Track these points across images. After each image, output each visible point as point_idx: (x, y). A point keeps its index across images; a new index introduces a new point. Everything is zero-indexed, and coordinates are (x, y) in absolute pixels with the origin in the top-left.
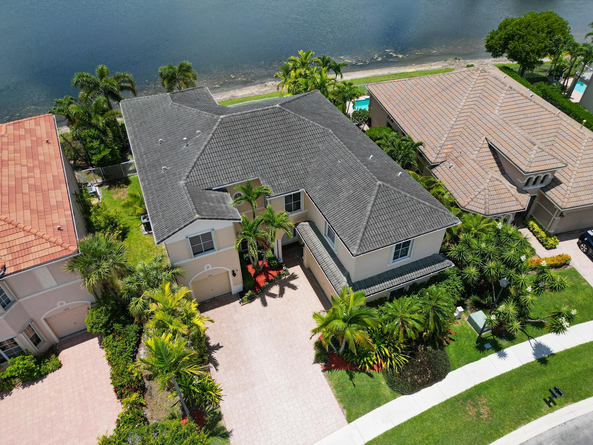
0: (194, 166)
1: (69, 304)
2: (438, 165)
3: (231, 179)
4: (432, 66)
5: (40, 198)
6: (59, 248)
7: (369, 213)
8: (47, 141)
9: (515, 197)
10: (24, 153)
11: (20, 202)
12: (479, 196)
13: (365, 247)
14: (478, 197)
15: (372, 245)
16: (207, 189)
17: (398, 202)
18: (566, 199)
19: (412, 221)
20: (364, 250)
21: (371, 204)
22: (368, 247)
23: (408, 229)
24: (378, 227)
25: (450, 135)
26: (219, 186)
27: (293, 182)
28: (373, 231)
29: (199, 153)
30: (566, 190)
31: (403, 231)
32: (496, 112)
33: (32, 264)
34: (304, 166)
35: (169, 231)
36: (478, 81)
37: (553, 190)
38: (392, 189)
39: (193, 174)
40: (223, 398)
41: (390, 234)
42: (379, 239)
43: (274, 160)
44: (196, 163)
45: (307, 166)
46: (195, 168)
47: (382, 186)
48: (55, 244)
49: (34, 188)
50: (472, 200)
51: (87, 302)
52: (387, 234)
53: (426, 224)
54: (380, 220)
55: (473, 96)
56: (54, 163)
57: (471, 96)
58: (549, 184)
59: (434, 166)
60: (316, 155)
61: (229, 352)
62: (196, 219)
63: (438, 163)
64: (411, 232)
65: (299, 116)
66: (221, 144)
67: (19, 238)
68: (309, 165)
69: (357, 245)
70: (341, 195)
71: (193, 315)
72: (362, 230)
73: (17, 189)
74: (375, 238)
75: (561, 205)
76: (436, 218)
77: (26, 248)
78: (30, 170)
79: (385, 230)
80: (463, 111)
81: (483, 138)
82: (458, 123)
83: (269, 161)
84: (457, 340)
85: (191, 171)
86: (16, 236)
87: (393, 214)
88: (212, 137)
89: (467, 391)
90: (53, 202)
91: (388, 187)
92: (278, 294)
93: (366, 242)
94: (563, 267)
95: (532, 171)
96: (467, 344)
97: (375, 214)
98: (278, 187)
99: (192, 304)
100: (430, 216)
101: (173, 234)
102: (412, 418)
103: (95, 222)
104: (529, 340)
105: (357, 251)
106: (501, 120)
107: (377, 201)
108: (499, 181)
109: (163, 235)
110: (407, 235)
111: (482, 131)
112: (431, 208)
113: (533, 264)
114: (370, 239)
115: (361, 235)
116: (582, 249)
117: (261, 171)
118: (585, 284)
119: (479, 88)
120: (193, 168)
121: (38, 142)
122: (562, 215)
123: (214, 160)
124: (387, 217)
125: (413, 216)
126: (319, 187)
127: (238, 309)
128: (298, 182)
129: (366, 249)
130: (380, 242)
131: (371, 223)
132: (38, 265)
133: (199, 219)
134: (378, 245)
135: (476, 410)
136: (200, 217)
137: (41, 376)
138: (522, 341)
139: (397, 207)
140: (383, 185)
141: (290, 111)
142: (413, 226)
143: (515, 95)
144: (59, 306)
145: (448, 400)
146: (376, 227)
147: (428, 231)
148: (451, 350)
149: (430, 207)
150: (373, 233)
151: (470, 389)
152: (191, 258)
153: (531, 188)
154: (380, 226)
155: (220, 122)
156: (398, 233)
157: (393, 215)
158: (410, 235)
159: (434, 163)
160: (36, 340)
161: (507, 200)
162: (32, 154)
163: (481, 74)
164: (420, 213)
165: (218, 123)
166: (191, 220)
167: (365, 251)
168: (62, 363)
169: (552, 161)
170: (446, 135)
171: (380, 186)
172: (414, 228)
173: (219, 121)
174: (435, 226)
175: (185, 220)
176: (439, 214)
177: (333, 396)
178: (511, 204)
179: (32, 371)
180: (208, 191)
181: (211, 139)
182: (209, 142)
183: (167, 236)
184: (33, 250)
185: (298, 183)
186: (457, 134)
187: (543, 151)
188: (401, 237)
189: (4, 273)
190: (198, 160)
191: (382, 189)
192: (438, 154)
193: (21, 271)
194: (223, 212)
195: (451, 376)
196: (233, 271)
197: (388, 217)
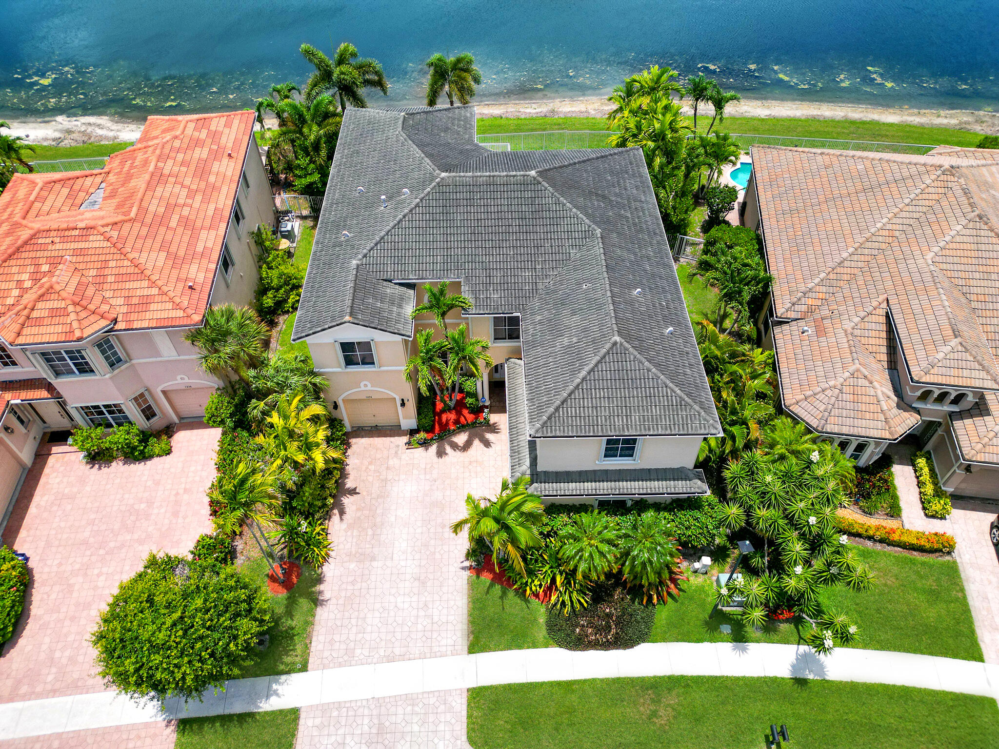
0: (379, 242)
1: (190, 381)
2: (788, 322)
3: (422, 273)
4: (939, 116)
5: (186, 239)
6: (180, 313)
7: (578, 380)
8: (229, 155)
9: (884, 415)
10: (192, 167)
11: (159, 238)
12: (821, 396)
13: (551, 429)
14: (817, 397)
15: (564, 429)
16: (386, 280)
17: (632, 376)
18: (980, 446)
19: (641, 411)
20: (547, 432)
21: (587, 368)
22: (556, 430)
23: (629, 421)
24: (584, 404)
25: (831, 276)
26: (402, 279)
27: (508, 300)
28: (573, 409)
29: (392, 224)
30: (989, 429)
31: (620, 421)
32: (930, 256)
33: (145, 324)
34: (536, 278)
35: (311, 328)
36: (931, 190)
37: (968, 422)
38: (632, 354)
39: (373, 254)
40: (330, 560)
41: (597, 421)
42: (576, 423)
43: (493, 259)
44: (382, 238)
45: (539, 280)
46: (379, 245)
47: (618, 345)
48: (177, 306)
49: (185, 222)
50: (806, 399)
51: (213, 385)
52: (593, 419)
53: (661, 421)
54: (592, 396)
55: (908, 215)
56: (224, 189)
57: (904, 214)
58: (969, 410)
59: (780, 323)
60: (559, 265)
61: (363, 505)
62: (345, 322)
63: (789, 319)
64: (632, 427)
65: (559, 196)
66: (428, 217)
67: (140, 288)
68: (543, 278)
69: (541, 422)
70: (560, 339)
71: (317, 445)
72: (558, 403)
73: (162, 220)
74: (572, 421)
75: (967, 452)
76: (682, 418)
77: (145, 302)
78: (191, 194)
79: (593, 413)
80: (874, 239)
81: (882, 297)
82: (855, 258)
83: (486, 259)
84: (682, 603)
85: (372, 249)
86: (136, 284)
87: (617, 393)
88: (418, 204)
89: (655, 677)
90: (200, 248)
91: (627, 349)
92: (462, 445)
93: (555, 422)
94: (937, 554)
95: (928, 381)
96: (694, 614)
97: (589, 385)
98: (483, 301)
99: (321, 431)
100: (673, 411)
101: (314, 333)
102: (555, 682)
103: (266, 278)
104: (798, 645)
105: (537, 431)
106: (929, 274)
107: (600, 366)
108: (869, 380)
109: (302, 331)
110: (623, 430)
111: (889, 284)
112: (682, 399)
113: (878, 533)
114: (563, 419)
115: (552, 409)
116: (993, 536)
117: (468, 272)
118: (960, 595)
119: (927, 203)
120: (376, 244)
121: (216, 155)
122: (968, 469)
123: (409, 239)
124: (604, 394)
125: (647, 403)
126: (539, 318)
127: (399, 452)
128: (515, 300)
129: (551, 432)
130: (577, 429)
131: (575, 396)
132: (152, 328)
133: (349, 322)
134: (572, 432)
135: (653, 708)
136: (351, 319)
137: (144, 457)
138: (787, 642)
139: (628, 384)
140: (621, 344)
141: (547, 185)
142: (639, 418)
143: (983, 233)
144: (180, 381)
145: (619, 679)
146: (580, 404)
147: (660, 433)
148: (663, 614)
149: (680, 397)
150: (571, 412)
151: (660, 677)
152: (340, 367)
153: (929, 406)
154: (588, 404)
155: (438, 183)
156: (610, 422)
157: (614, 394)
158: (628, 430)
159: (780, 318)
160: (149, 413)
161: (867, 416)
162: (202, 171)
163: (942, 178)
164: (660, 402)
165: (434, 184)
166: (339, 322)
167: (549, 435)
168: (173, 449)
169: (976, 374)
170: (823, 275)
171: (615, 343)
172: (640, 422)
173: (437, 180)
174: (675, 428)
175: (333, 318)
176: (690, 411)
177: (465, 611)
178: (872, 424)
179: (134, 448)
180: (385, 283)
181: (416, 207)
182: (411, 211)
183: (306, 333)
184: (153, 307)
185: (515, 303)
186: (845, 277)
187: (967, 351)
188: (613, 430)
189: (113, 327)
190: (387, 234)
191: (617, 349)
192: (793, 304)
193: (132, 329)
194: (388, 320)
195: (643, 648)
196: (403, 400)
197: (606, 394)
